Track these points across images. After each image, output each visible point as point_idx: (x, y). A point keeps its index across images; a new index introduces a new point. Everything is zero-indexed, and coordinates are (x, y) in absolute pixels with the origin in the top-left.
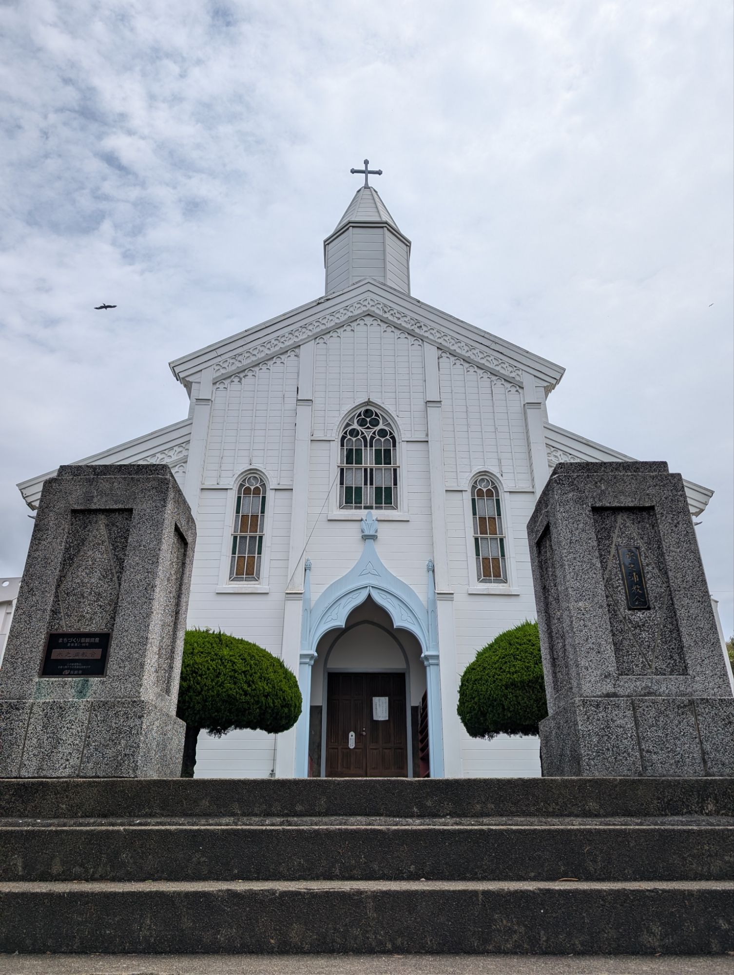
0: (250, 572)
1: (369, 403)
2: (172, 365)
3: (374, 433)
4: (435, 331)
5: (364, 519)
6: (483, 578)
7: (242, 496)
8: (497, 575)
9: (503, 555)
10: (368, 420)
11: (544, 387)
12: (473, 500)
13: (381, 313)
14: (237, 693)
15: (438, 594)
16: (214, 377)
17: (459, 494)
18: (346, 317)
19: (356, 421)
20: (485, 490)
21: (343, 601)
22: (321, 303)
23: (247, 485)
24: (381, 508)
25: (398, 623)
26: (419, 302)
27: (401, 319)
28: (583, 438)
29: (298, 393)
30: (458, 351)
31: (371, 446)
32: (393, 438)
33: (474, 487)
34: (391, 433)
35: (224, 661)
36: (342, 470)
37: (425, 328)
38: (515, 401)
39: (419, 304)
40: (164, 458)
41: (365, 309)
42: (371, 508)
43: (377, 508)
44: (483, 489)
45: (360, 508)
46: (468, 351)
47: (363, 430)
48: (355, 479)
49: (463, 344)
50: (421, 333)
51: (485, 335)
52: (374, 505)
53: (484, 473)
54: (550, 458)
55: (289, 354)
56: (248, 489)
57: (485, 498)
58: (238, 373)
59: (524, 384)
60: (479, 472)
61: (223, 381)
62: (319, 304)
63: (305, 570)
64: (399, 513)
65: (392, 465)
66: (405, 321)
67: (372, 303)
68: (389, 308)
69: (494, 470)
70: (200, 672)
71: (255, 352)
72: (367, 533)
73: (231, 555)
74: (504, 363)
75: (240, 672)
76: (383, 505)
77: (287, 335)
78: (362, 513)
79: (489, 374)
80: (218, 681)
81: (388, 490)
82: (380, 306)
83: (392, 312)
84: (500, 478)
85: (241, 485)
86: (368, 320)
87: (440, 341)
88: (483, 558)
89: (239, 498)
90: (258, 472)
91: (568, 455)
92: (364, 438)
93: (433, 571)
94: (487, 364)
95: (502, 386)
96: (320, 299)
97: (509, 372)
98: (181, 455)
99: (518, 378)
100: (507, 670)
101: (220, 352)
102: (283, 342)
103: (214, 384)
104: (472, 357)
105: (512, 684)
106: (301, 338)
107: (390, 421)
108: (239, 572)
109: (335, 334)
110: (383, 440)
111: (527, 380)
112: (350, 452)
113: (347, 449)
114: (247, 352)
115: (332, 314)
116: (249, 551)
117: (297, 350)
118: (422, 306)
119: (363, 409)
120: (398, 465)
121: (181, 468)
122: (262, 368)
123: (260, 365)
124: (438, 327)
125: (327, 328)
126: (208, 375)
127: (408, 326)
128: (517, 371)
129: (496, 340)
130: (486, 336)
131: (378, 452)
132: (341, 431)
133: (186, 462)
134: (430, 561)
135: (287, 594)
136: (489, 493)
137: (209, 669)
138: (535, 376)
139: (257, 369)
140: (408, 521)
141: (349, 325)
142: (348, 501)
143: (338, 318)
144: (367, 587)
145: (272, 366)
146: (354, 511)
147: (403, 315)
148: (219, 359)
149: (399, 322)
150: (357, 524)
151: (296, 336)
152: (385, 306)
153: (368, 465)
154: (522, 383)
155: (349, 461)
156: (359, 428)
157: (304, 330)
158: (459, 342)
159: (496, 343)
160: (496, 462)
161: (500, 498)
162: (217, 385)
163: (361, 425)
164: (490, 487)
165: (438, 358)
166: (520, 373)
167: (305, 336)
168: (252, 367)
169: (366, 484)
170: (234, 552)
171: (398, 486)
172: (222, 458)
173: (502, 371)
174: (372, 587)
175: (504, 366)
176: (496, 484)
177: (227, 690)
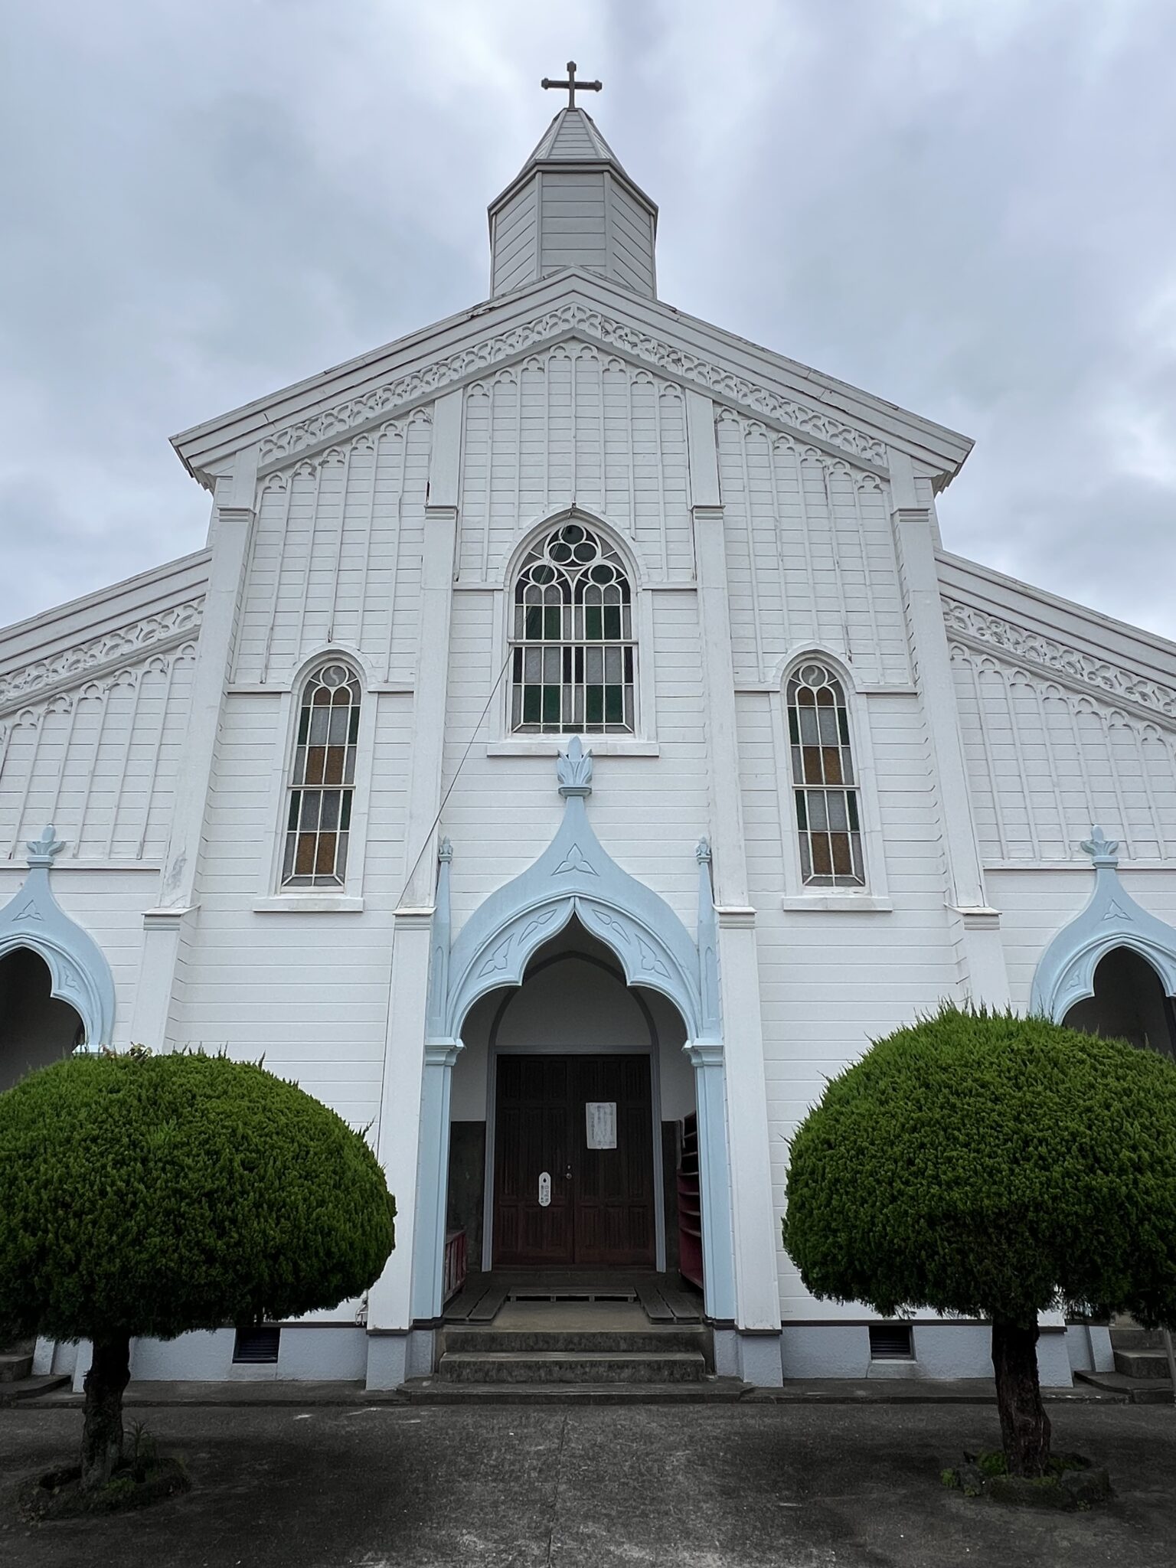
0: (325, 866)
1: (574, 512)
2: (177, 442)
3: (585, 574)
4: (708, 368)
5: (564, 752)
6: (813, 875)
7: (312, 706)
8: (844, 868)
9: (855, 826)
10: (573, 547)
11: (932, 478)
12: (792, 712)
13: (598, 333)
14: (182, 1260)
15: (721, 914)
16: (261, 465)
17: (763, 699)
18: (529, 342)
19: (547, 550)
20: (815, 690)
21: (519, 930)
22: (478, 316)
23: (322, 685)
24: (597, 730)
25: (635, 976)
26: (675, 311)
27: (640, 346)
28: (1016, 582)
29: (428, 495)
30: (756, 406)
31: (579, 600)
32: (625, 584)
33: (792, 685)
34: (620, 575)
35: (151, 1164)
36: (518, 652)
37: (687, 364)
38: (877, 507)
39: (675, 316)
40: (153, 631)
41: (566, 326)
42: (578, 729)
43: (590, 730)
44: (812, 688)
45: (555, 730)
46: (775, 408)
47: (561, 569)
48: (545, 672)
49: (764, 394)
50: (680, 373)
51: (809, 375)
52: (585, 724)
53: (812, 656)
54: (949, 623)
55: (411, 419)
56: (325, 691)
57: (817, 706)
58: (310, 457)
59: (891, 472)
60: (804, 653)
61: (279, 474)
62: (473, 317)
63: (440, 862)
64: (637, 741)
65: (622, 640)
66: (647, 350)
67: (580, 315)
68: (615, 325)
69: (834, 647)
70: (76, 1206)
71: (344, 415)
72: (570, 783)
73: (286, 832)
74: (849, 432)
75: (195, 1196)
76: (604, 724)
77: (408, 380)
78: (561, 741)
79: (819, 452)
80: (127, 1231)
81: (615, 692)
82: (596, 322)
83: (620, 332)
84: (848, 665)
85: (311, 685)
86: (574, 349)
87: (718, 388)
88: (812, 834)
89: (305, 712)
90: (344, 658)
91: (986, 616)
92: (565, 584)
93: (710, 863)
94: (815, 433)
95: (846, 477)
96: (475, 308)
97: (860, 448)
98: (189, 625)
99: (877, 461)
100: (929, 1172)
101: (272, 415)
102: (399, 395)
103: (260, 479)
104: (785, 419)
105: (947, 1216)
106: (435, 385)
107: (617, 550)
108: (303, 867)
109: (506, 378)
110: (602, 588)
111: (898, 465)
112: (534, 614)
113: (527, 607)
114: (327, 416)
115: (498, 338)
116: (323, 821)
117: (427, 410)
118: (682, 319)
119: (562, 526)
120: (634, 639)
121: (189, 650)
122: (358, 446)
123: (354, 441)
124: (715, 361)
125: (490, 366)
126: (251, 462)
127: (653, 359)
128: (876, 448)
129: (831, 385)
130: (812, 376)
131: (593, 613)
132: (517, 570)
133: (196, 639)
134: (704, 842)
135: (397, 916)
136: (825, 696)
137: (103, 1193)
138: (912, 456)
139: (347, 448)
140: (658, 756)
141: (534, 359)
142: (531, 714)
143: (511, 345)
144: (569, 898)
145: (376, 442)
146: (542, 737)
147: (642, 337)
148: (271, 429)
149: (635, 351)
150: (548, 765)
151: (428, 383)
152: (607, 319)
153: (573, 640)
154: (888, 470)
155: (533, 632)
156: (553, 564)
157: (443, 370)
158: (756, 390)
159: (832, 391)
160: (838, 633)
161: (847, 707)
162: (266, 483)
163: (557, 558)
164: (825, 685)
165: (715, 422)
166: (881, 449)
167: (445, 381)
168: (337, 444)
169: (567, 679)
170: (292, 825)
171: (635, 683)
172: (272, 629)
173: (846, 448)
174: (580, 898)
175: (850, 437)
176: (839, 678)
177: (152, 1258)
